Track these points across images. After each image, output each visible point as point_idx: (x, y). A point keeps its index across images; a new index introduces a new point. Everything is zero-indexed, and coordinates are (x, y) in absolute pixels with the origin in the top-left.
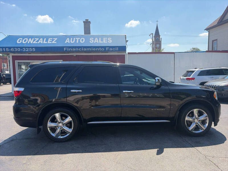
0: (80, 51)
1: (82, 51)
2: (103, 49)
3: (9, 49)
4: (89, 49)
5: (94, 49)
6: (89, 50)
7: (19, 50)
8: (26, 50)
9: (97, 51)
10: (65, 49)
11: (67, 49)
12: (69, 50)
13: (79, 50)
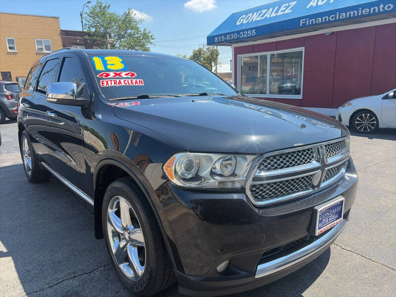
0: (332, 21)
1: (336, 21)
2: (389, 7)
3: (224, 37)
4: (352, 13)
5: (366, 11)
6: (352, 15)
7: (235, 36)
8: (244, 34)
9: (374, 13)
10: (301, 23)
11: (306, 21)
12: (309, 23)
13: (331, 19)
